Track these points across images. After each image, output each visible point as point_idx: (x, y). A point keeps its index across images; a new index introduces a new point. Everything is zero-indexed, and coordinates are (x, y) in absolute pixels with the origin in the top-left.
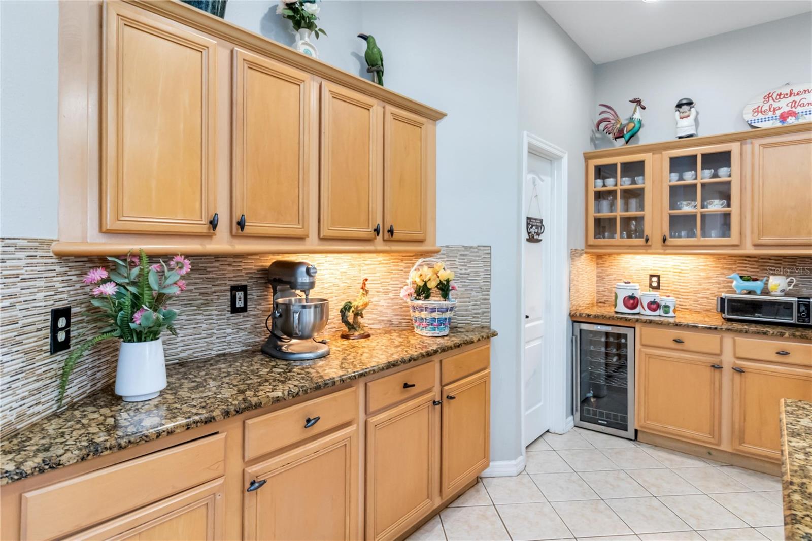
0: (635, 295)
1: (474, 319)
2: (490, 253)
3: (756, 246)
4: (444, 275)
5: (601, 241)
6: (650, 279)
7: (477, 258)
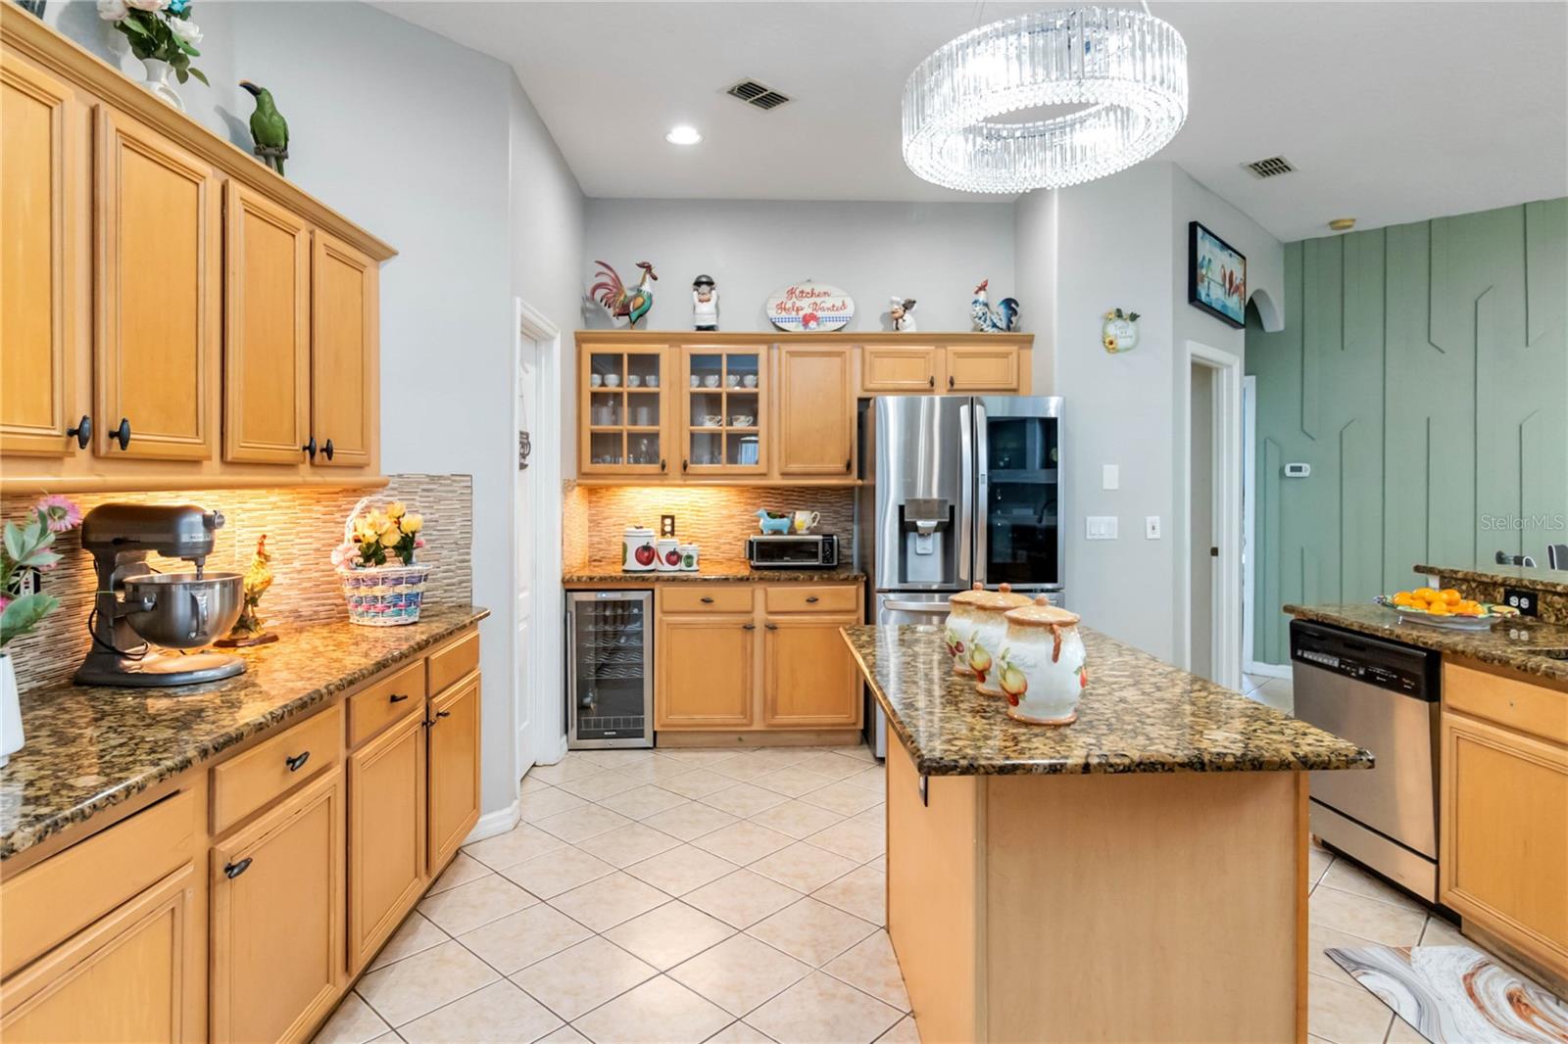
0: (650, 545)
1: (445, 595)
2: (471, 487)
3: (785, 475)
4: (411, 522)
5: (601, 467)
6: (663, 523)
7: (450, 495)
